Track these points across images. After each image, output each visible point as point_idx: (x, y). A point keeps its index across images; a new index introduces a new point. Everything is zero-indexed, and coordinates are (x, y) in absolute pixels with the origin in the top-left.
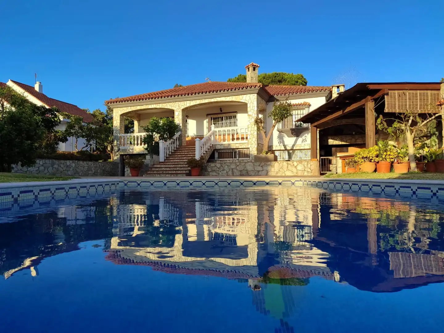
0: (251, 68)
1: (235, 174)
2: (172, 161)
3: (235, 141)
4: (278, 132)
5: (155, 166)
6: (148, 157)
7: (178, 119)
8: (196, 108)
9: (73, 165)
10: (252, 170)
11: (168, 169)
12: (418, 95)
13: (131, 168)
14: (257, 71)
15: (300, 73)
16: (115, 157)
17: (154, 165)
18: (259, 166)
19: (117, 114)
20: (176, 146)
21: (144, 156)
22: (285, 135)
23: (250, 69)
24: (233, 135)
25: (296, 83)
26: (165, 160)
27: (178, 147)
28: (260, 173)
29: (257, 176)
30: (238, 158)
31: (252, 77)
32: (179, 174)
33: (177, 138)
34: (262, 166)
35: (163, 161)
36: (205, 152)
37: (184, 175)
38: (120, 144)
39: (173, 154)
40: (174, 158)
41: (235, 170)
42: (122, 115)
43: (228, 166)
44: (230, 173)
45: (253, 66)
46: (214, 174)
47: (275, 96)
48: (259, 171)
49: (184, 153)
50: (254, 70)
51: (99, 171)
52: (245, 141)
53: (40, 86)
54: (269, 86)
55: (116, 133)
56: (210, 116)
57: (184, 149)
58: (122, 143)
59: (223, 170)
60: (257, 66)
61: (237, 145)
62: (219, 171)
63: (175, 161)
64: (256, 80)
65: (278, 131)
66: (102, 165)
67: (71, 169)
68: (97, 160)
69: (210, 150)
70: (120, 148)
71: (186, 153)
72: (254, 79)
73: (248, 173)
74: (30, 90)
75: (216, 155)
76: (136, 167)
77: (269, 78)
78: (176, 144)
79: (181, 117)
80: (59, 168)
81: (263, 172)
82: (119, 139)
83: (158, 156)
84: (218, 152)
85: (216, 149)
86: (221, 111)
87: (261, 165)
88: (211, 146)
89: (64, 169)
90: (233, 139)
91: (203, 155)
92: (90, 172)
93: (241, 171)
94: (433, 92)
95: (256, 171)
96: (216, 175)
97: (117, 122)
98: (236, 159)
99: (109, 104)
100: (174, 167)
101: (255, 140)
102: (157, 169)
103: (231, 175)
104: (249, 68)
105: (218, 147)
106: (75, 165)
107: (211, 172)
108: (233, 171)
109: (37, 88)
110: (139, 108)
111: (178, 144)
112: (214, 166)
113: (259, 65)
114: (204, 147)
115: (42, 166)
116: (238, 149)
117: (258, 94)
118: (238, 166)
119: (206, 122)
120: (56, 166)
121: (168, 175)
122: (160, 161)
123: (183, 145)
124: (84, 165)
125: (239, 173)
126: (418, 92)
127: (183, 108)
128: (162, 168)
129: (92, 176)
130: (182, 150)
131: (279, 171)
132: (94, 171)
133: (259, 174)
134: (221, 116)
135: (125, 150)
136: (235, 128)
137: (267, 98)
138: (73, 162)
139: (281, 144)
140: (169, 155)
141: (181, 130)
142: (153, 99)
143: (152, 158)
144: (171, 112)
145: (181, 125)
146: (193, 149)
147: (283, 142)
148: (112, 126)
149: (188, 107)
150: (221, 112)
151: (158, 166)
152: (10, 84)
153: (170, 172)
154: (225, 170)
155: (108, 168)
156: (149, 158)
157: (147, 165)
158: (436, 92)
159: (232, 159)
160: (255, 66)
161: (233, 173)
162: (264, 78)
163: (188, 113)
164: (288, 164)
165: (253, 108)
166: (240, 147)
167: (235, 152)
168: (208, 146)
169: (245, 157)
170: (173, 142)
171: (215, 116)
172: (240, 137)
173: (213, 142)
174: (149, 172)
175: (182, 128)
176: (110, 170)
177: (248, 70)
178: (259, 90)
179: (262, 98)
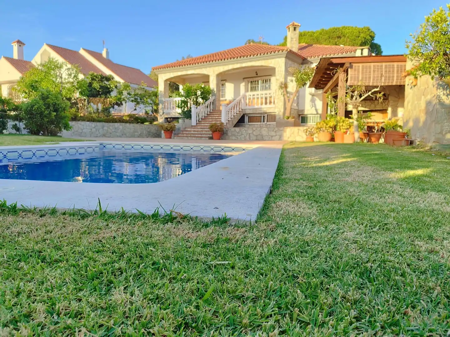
1: (251, 139)
2: (203, 125)
3: (268, 106)
4: (311, 96)
5: (187, 129)
6: (180, 120)
7: (213, 85)
8: (230, 72)
9: (121, 127)
10: (267, 135)
11: (196, 132)
12: (384, 67)
13: (165, 130)
14: (297, 31)
15: (366, 26)
16: (161, 120)
17: (185, 128)
18: (273, 131)
19: (163, 78)
20: (209, 110)
21: (177, 119)
22: (317, 98)
23: (291, 29)
24: (266, 99)
25: (357, 38)
26: (197, 124)
27: (211, 111)
28: (273, 138)
29: (270, 140)
31: (291, 38)
32: (203, 137)
33: (210, 103)
34: (275, 132)
35: (195, 125)
36: (233, 117)
37: (207, 138)
38: (165, 108)
39: (206, 118)
40: (205, 122)
41: (251, 135)
42: (166, 81)
44: (248, 137)
45: (293, 25)
46: (234, 138)
47: (309, 59)
48: (272, 136)
49: (215, 118)
50: (295, 29)
51: (145, 133)
52: (272, 105)
53: (107, 53)
54: (313, 45)
55: (161, 97)
56: (246, 80)
57: (217, 113)
58: (166, 107)
59: (242, 135)
60: (298, 26)
61: (265, 109)
62: (237, 135)
63: (205, 125)
64: (296, 41)
65: (311, 95)
66: (148, 127)
67: (119, 131)
68: (143, 123)
69: (238, 115)
70: (164, 111)
71: (217, 117)
73: (263, 137)
74: (98, 56)
75: (246, 119)
76: (169, 130)
77: (326, 34)
78: (210, 108)
79: (215, 82)
80: (109, 130)
81: (276, 137)
82: (163, 103)
83: (190, 120)
84: (248, 117)
85: (245, 114)
86: (257, 74)
88: (241, 110)
89: (113, 130)
90: (266, 103)
91: (230, 119)
92: (136, 134)
93: (257, 136)
94: (400, 64)
95: (270, 136)
96: (235, 140)
97: (161, 87)
98: (264, 123)
99: (155, 70)
100: (201, 131)
101: (282, 105)
102: (187, 133)
103: (248, 139)
104: (289, 28)
105: (248, 112)
106: (123, 127)
107: (231, 136)
108: (250, 136)
109: (104, 54)
110: (179, 74)
111: (212, 108)
112: (234, 130)
113: (299, 25)
114: (231, 112)
115: (94, 128)
116: (266, 113)
117: (287, 57)
119: (242, 86)
120: (105, 128)
121: (194, 138)
122: (193, 125)
123: (217, 109)
124: (131, 127)
125: (255, 138)
126: (384, 64)
127: (217, 73)
128: (191, 131)
129: (139, 137)
130: (214, 114)
131: (291, 136)
132: (140, 133)
134: (257, 79)
135: (169, 113)
136: (268, 92)
137: (301, 61)
138: (120, 125)
139: (314, 108)
140: (201, 119)
141: (215, 95)
142: (191, 65)
143: (184, 122)
144: (206, 79)
145: (215, 90)
146: (219, 113)
147: (315, 107)
148: (158, 90)
149: (222, 72)
150: (256, 76)
151: (189, 129)
152: (82, 52)
153: (197, 135)
154: (243, 135)
155: (153, 129)
156: (181, 122)
157: (179, 129)
158: (403, 64)
159: (260, 123)
160: (296, 25)
161: (250, 138)
162: (321, 34)
163: (223, 78)
164: (298, 129)
165: (281, 72)
166: (268, 111)
167: (264, 117)
168: (236, 110)
169: (272, 122)
170: (206, 107)
171: (251, 80)
172: (268, 101)
173: (243, 106)
174: (180, 135)
175: (216, 92)
176: (155, 132)
177: (288, 30)
178: (287, 54)
179: (293, 61)
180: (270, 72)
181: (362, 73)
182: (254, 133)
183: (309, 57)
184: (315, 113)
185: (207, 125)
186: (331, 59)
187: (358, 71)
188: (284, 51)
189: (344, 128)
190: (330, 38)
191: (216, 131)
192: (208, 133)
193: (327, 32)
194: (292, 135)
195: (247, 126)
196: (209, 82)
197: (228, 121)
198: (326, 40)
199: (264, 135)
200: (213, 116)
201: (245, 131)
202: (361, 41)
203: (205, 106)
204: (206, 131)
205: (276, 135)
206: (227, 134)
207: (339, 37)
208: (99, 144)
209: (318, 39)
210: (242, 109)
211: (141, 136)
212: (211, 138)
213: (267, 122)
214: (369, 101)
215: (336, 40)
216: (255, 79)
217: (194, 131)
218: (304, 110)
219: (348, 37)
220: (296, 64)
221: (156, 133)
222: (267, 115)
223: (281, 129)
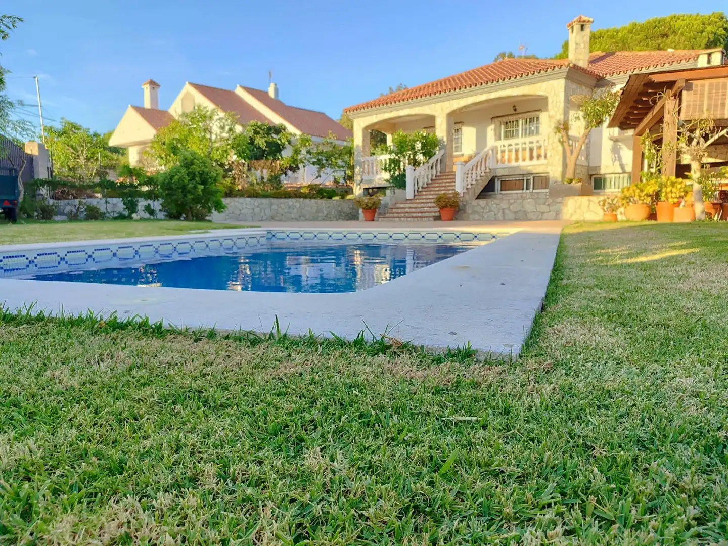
0: (577, 27)
1: (506, 218)
2: (424, 197)
3: (535, 162)
4: (611, 142)
5: (398, 206)
6: (388, 192)
7: (441, 131)
8: (469, 109)
9: (298, 205)
10: (534, 212)
11: (413, 210)
13: (364, 209)
14: (588, 31)
15: (719, 11)
16: (358, 191)
17: (396, 204)
18: (544, 204)
19: (360, 124)
20: (435, 173)
21: (382, 190)
22: (623, 146)
23: (575, 28)
24: (531, 150)
25: (700, 34)
26: (414, 196)
27: (439, 174)
28: (545, 216)
29: (540, 220)
30: (531, 190)
31: (577, 44)
32: (424, 217)
33: (437, 160)
34: (548, 205)
35: (412, 197)
36: (474, 182)
37: (431, 219)
38: (363, 172)
39: (429, 185)
40: (428, 193)
41: (507, 211)
42: (366, 128)
43: (497, 205)
44: (500, 216)
45: (579, 22)
46: (477, 217)
47: (608, 77)
48: (543, 213)
49: (444, 184)
50: (582, 27)
51: (333, 213)
52: (542, 161)
53: (276, 90)
54: (616, 54)
55: (357, 156)
56: (496, 120)
57: (447, 177)
58: (366, 171)
59: (490, 211)
60: (589, 21)
61: (530, 168)
62: (483, 212)
63: (428, 197)
64: (584, 48)
65: (611, 139)
66: (338, 203)
67: (295, 211)
68: (330, 197)
69: (483, 178)
70: (363, 178)
71: (447, 184)
72: (582, 46)
74: (261, 95)
75: (498, 185)
76: (370, 208)
77: (641, 31)
78: (436, 168)
79: (444, 126)
80: (279, 209)
82: (361, 164)
83: (404, 190)
84: (501, 181)
85: (496, 177)
86: (515, 110)
87: (547, 203)
88: (488, 170)
89: (286, 211)
90: (531, 158)
91: (469, 186)
92: (320, 215)
93: (516, 213)
95: (538, 214)
96: (480, 220)
97: (358, 139)
98: (528, 191)
99: (348, 113)
100: (421, 207)
101: (559, 160)
102: (399, 211)
103: (501, 218)
104: (573, 27)
105: (500, 173)
106: (300, 205)
107: (471, 214)
108: (503, 213)
109: (271, 93)
110: (387, 116)
111: (439, 169)
112: (476, 204)
113: (591, 19)
114: (472, 174)
115: (258, 207)
116: (531, 174)
117: (567, 78)
118: (511, 204)
119: (491, 130)
120: (274, 207)
121: (409, 219)
122: (408, 198)
123: (447, 171)
124: (312, 204)
125: (512, 216)
127: (448, 111)
129: (324, 220)
130: (442, 179)
131: (575, 212)
132: (325, 213)
133: (544, 218)
134: (514, 118)
135: (371, 181)
136: (534, 138)
137: (594, 82)
138: (296, 202)
140: (422, 188)
141: (443, 147)
142: (406, 101)
143: (394, 193)
144: (429, 122)
145: (445, 139)
146: (451, 177)
148: (353, 145)
149: (456, 110)
150: (515, 112)
151: (402, 206)
152: (240, 92)
153: (414, 215)
154: (492, 211)
155: (346, 208)
156: (390, 194)
157: (386, 206)
159: (521, 191)
160: (584, 21)
161: (504, 216)
162: (630, 32)
163: (457, 120)
164: (589, 200)
165: (558, 104)
166: (535, 171)
167: (528, 180)
168: (481, 171)
169: (542, 188)
170: (430, 168)
171: (505, 119)
172: (535, 154)
173: (491, 164)
174: (387, 215)
175: (446, 143)
176: (348, 211)
177: (570, 31)
178: (568, 72)
179: (579, 84)
180: (537, 105)
181: (710, 98)
182: (511, 207)
183: (608, 75)
184: (620, 171)
185: (431, 197)
186: (650, 76)
187: (702, 94)
188: (563, 67)
189: (674, 195)
190: (647, 38)
191: (447, 206)
192: (432, 209)
193: (642, 28)
194: (578, 210)
195: (499, 196)
196: (433, 127)
197: (467, 189)
198: (640, 42)
199: (529, 211)
200: (441, 181)
201: (495, 206)
202: (707, 39)
203: (428, 167)
204: (430, 207)
205: (550, 211)
206: (464, 211)
207: (665, 36)
208: (266, 232)
209: (625, 41)
210: (490, 169)
211: (327, 218)
212: (438, 218)
213: (533, 189)
214: (722, 146)
215: (660, 41)
216: (511, 118)
217: (410, 208)
218: (600, 167)
219: (682, 34)
220: (584, 88)
221: (350, 213)
222: (534, 178)
223: (559, 200)
